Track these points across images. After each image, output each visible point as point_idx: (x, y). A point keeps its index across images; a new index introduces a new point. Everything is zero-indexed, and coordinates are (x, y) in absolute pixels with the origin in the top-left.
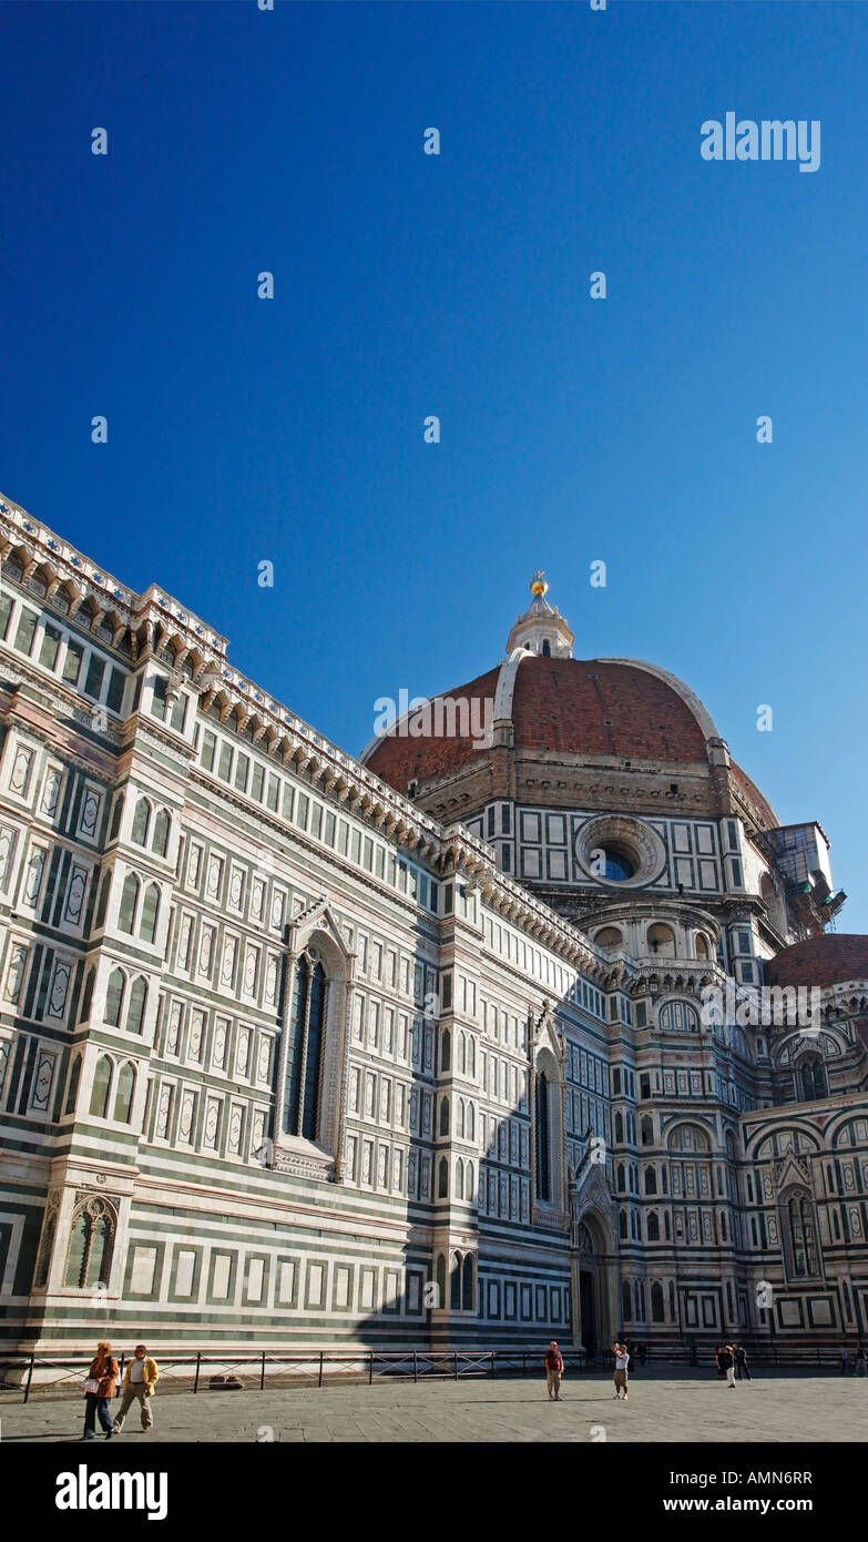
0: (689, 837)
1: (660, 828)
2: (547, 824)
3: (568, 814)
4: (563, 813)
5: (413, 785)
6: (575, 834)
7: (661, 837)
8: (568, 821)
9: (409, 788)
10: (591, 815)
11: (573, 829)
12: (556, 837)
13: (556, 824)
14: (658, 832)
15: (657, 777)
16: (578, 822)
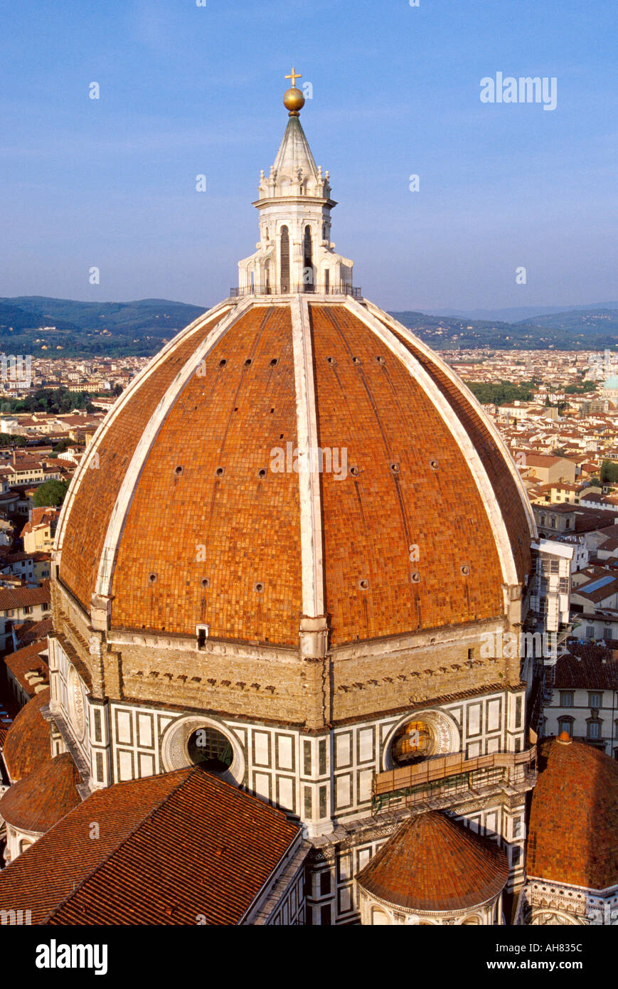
0: (481, 716)
1: (456, 714)
2: (358, 741)
3: (377, 723)
4: (372, 723)
5: (202, 632)
6: (382, 745)
7: (457, 724)
8: (377, 732)
9: (198, 634)
10: (397, 718)
11: (381, 740)
12: (366, 755)
13: (366, 738)
14: (454, 719)
15: (458, 644)
16: (386, 730)
